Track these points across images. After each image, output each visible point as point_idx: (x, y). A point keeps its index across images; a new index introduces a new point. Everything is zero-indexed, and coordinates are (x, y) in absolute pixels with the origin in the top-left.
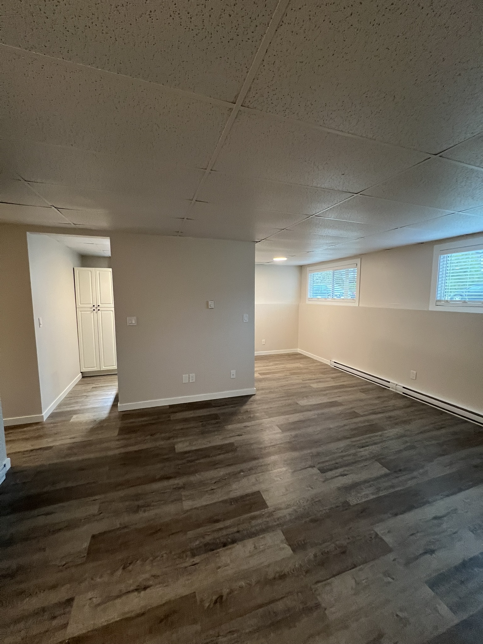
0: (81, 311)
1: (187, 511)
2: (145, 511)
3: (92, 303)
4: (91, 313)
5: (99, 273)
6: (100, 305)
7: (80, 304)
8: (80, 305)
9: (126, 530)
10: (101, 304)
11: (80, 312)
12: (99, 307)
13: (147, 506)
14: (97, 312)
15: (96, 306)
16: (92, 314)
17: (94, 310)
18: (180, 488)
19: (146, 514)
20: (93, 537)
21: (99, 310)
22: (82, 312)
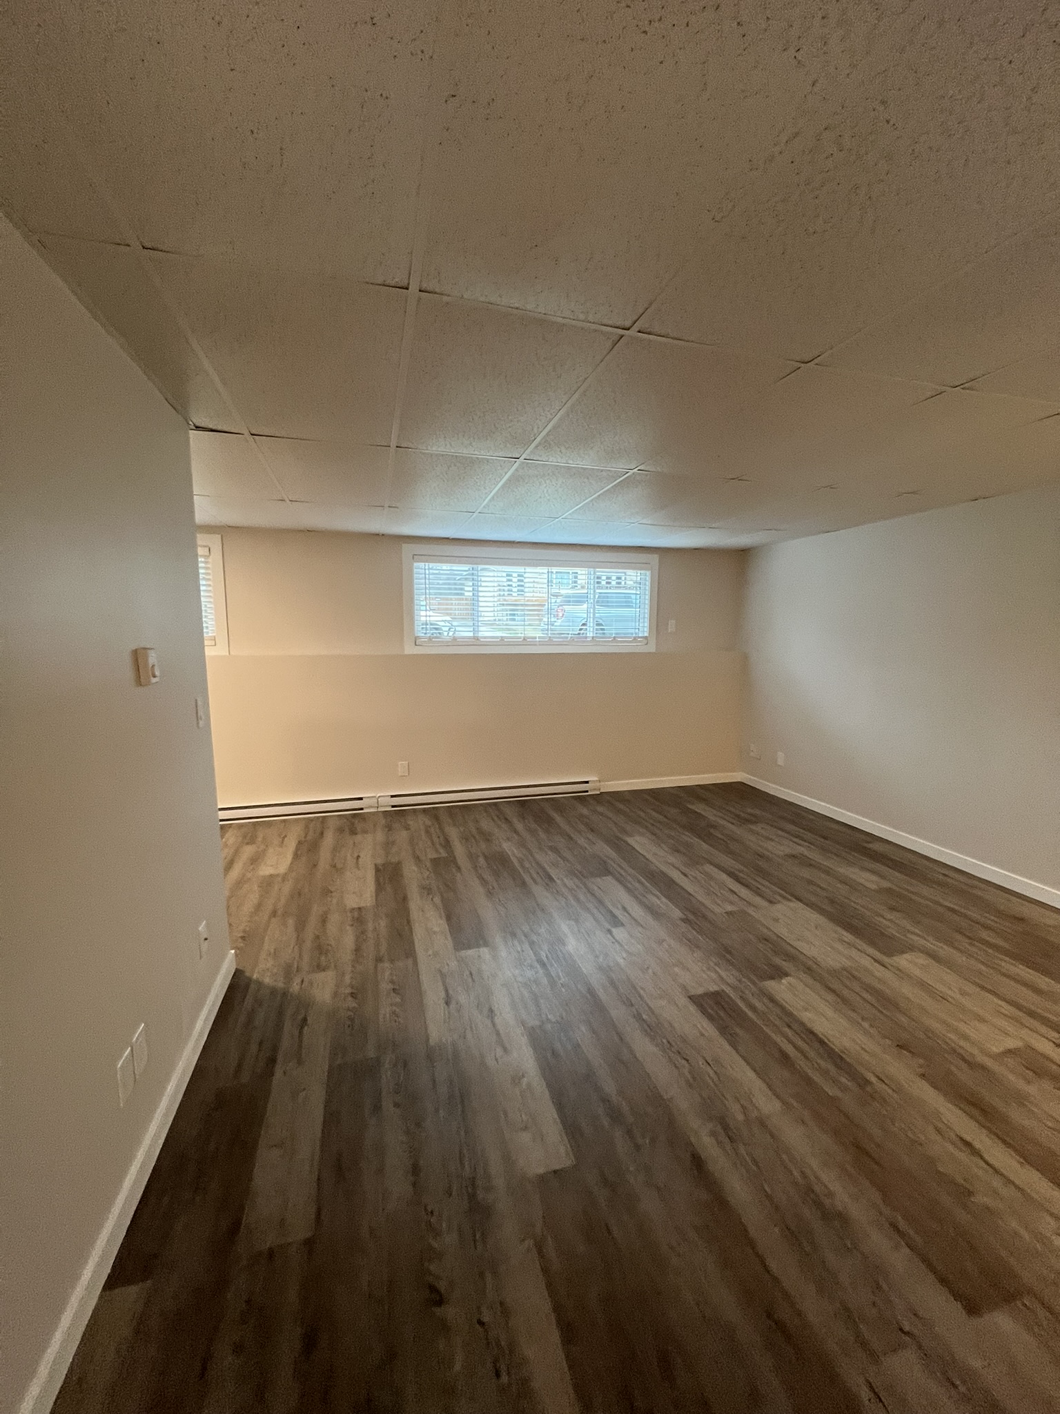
1: (784, 1102)
2: (830, 1195)
9: (902, 1224)
13: (811, 1194)
18: (726, 1128)
19: (836, 1187)
20: (973, 1309)
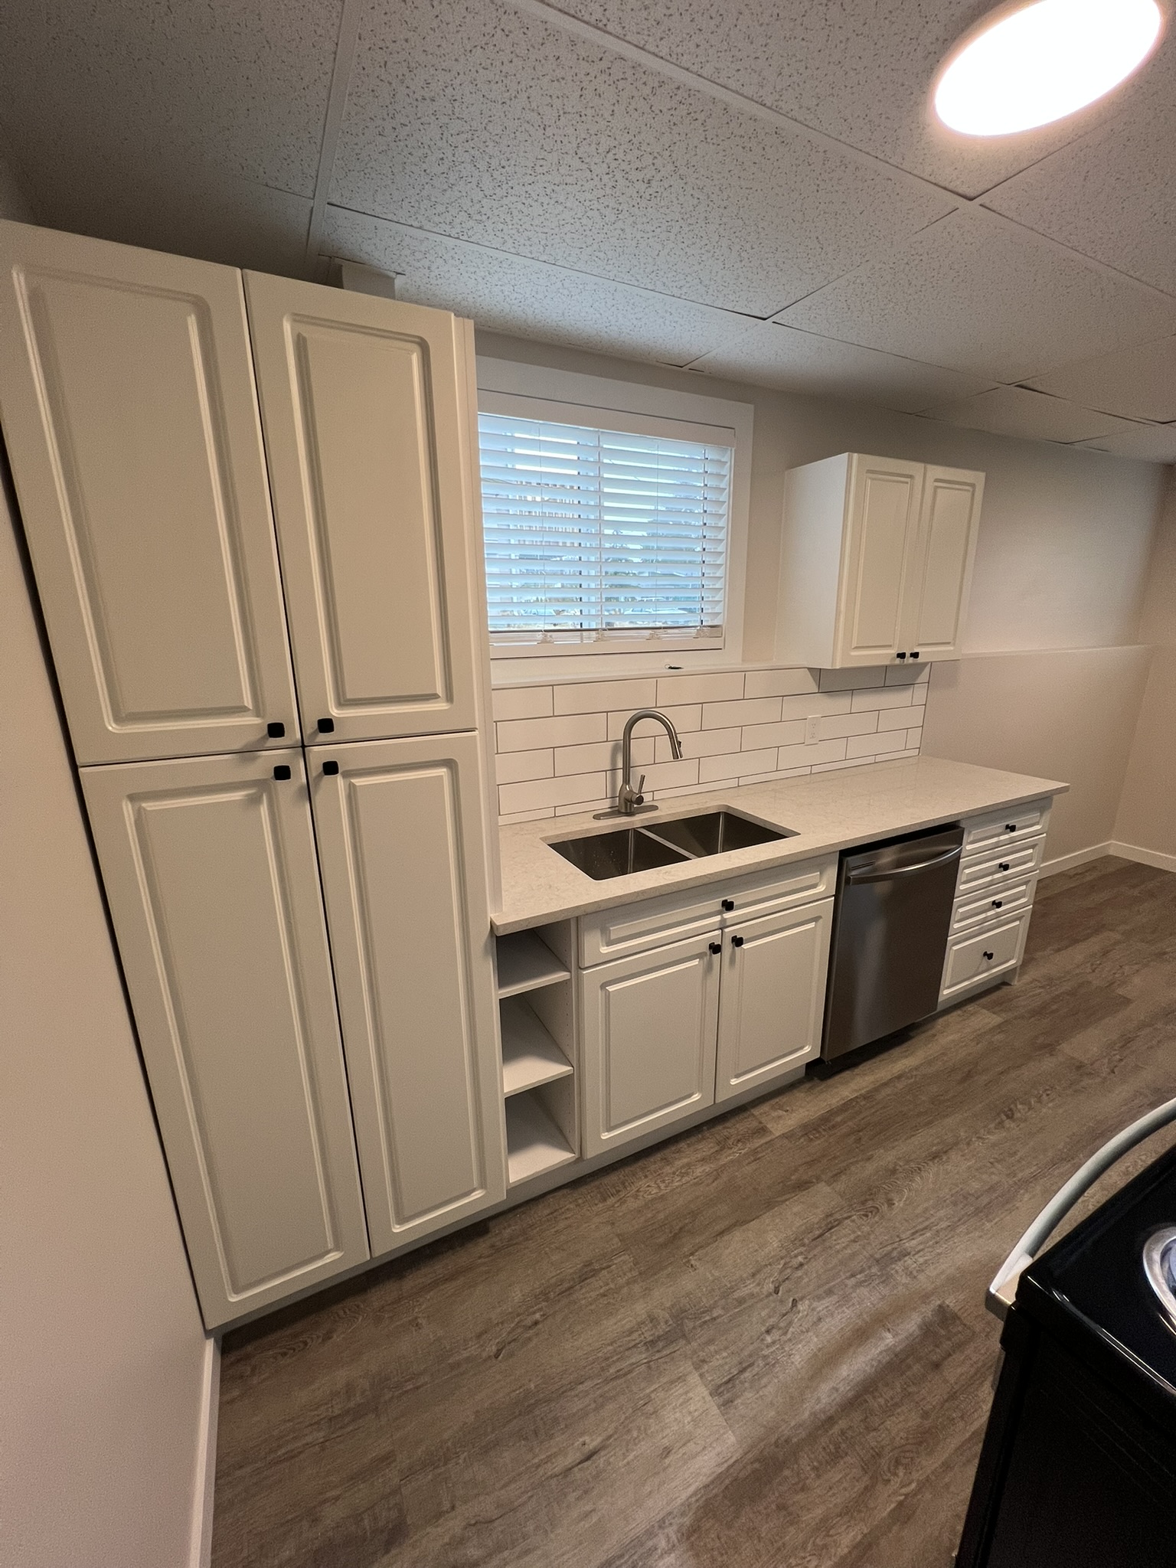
0: (132, 798)
3: (248, 702)
4: (254, 801)
5: (301, 344)
6: (335, 712)
7: (118, 719)
8: (112, 727)
10: (342, 702)
11: (128, 809)
12: (323, 737)
14: (308, 793)
15: (293, 734)
16: (264, 809)
17: (282, 773)
21: (331, 768)
22: (149, 806)
